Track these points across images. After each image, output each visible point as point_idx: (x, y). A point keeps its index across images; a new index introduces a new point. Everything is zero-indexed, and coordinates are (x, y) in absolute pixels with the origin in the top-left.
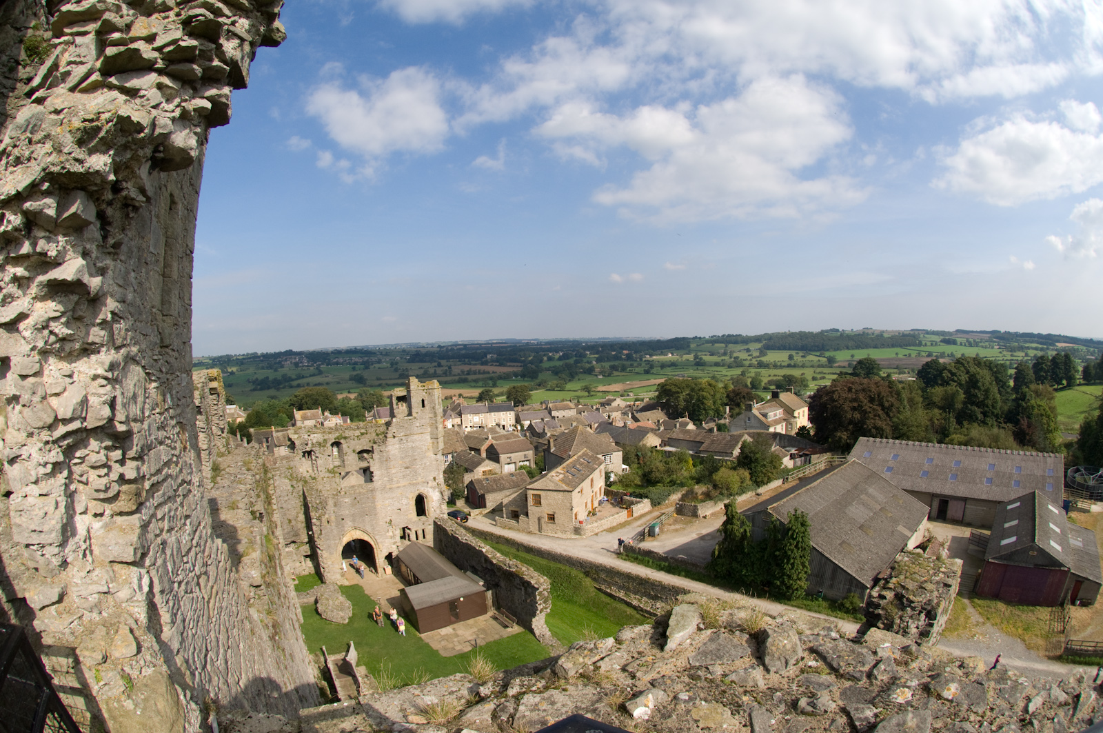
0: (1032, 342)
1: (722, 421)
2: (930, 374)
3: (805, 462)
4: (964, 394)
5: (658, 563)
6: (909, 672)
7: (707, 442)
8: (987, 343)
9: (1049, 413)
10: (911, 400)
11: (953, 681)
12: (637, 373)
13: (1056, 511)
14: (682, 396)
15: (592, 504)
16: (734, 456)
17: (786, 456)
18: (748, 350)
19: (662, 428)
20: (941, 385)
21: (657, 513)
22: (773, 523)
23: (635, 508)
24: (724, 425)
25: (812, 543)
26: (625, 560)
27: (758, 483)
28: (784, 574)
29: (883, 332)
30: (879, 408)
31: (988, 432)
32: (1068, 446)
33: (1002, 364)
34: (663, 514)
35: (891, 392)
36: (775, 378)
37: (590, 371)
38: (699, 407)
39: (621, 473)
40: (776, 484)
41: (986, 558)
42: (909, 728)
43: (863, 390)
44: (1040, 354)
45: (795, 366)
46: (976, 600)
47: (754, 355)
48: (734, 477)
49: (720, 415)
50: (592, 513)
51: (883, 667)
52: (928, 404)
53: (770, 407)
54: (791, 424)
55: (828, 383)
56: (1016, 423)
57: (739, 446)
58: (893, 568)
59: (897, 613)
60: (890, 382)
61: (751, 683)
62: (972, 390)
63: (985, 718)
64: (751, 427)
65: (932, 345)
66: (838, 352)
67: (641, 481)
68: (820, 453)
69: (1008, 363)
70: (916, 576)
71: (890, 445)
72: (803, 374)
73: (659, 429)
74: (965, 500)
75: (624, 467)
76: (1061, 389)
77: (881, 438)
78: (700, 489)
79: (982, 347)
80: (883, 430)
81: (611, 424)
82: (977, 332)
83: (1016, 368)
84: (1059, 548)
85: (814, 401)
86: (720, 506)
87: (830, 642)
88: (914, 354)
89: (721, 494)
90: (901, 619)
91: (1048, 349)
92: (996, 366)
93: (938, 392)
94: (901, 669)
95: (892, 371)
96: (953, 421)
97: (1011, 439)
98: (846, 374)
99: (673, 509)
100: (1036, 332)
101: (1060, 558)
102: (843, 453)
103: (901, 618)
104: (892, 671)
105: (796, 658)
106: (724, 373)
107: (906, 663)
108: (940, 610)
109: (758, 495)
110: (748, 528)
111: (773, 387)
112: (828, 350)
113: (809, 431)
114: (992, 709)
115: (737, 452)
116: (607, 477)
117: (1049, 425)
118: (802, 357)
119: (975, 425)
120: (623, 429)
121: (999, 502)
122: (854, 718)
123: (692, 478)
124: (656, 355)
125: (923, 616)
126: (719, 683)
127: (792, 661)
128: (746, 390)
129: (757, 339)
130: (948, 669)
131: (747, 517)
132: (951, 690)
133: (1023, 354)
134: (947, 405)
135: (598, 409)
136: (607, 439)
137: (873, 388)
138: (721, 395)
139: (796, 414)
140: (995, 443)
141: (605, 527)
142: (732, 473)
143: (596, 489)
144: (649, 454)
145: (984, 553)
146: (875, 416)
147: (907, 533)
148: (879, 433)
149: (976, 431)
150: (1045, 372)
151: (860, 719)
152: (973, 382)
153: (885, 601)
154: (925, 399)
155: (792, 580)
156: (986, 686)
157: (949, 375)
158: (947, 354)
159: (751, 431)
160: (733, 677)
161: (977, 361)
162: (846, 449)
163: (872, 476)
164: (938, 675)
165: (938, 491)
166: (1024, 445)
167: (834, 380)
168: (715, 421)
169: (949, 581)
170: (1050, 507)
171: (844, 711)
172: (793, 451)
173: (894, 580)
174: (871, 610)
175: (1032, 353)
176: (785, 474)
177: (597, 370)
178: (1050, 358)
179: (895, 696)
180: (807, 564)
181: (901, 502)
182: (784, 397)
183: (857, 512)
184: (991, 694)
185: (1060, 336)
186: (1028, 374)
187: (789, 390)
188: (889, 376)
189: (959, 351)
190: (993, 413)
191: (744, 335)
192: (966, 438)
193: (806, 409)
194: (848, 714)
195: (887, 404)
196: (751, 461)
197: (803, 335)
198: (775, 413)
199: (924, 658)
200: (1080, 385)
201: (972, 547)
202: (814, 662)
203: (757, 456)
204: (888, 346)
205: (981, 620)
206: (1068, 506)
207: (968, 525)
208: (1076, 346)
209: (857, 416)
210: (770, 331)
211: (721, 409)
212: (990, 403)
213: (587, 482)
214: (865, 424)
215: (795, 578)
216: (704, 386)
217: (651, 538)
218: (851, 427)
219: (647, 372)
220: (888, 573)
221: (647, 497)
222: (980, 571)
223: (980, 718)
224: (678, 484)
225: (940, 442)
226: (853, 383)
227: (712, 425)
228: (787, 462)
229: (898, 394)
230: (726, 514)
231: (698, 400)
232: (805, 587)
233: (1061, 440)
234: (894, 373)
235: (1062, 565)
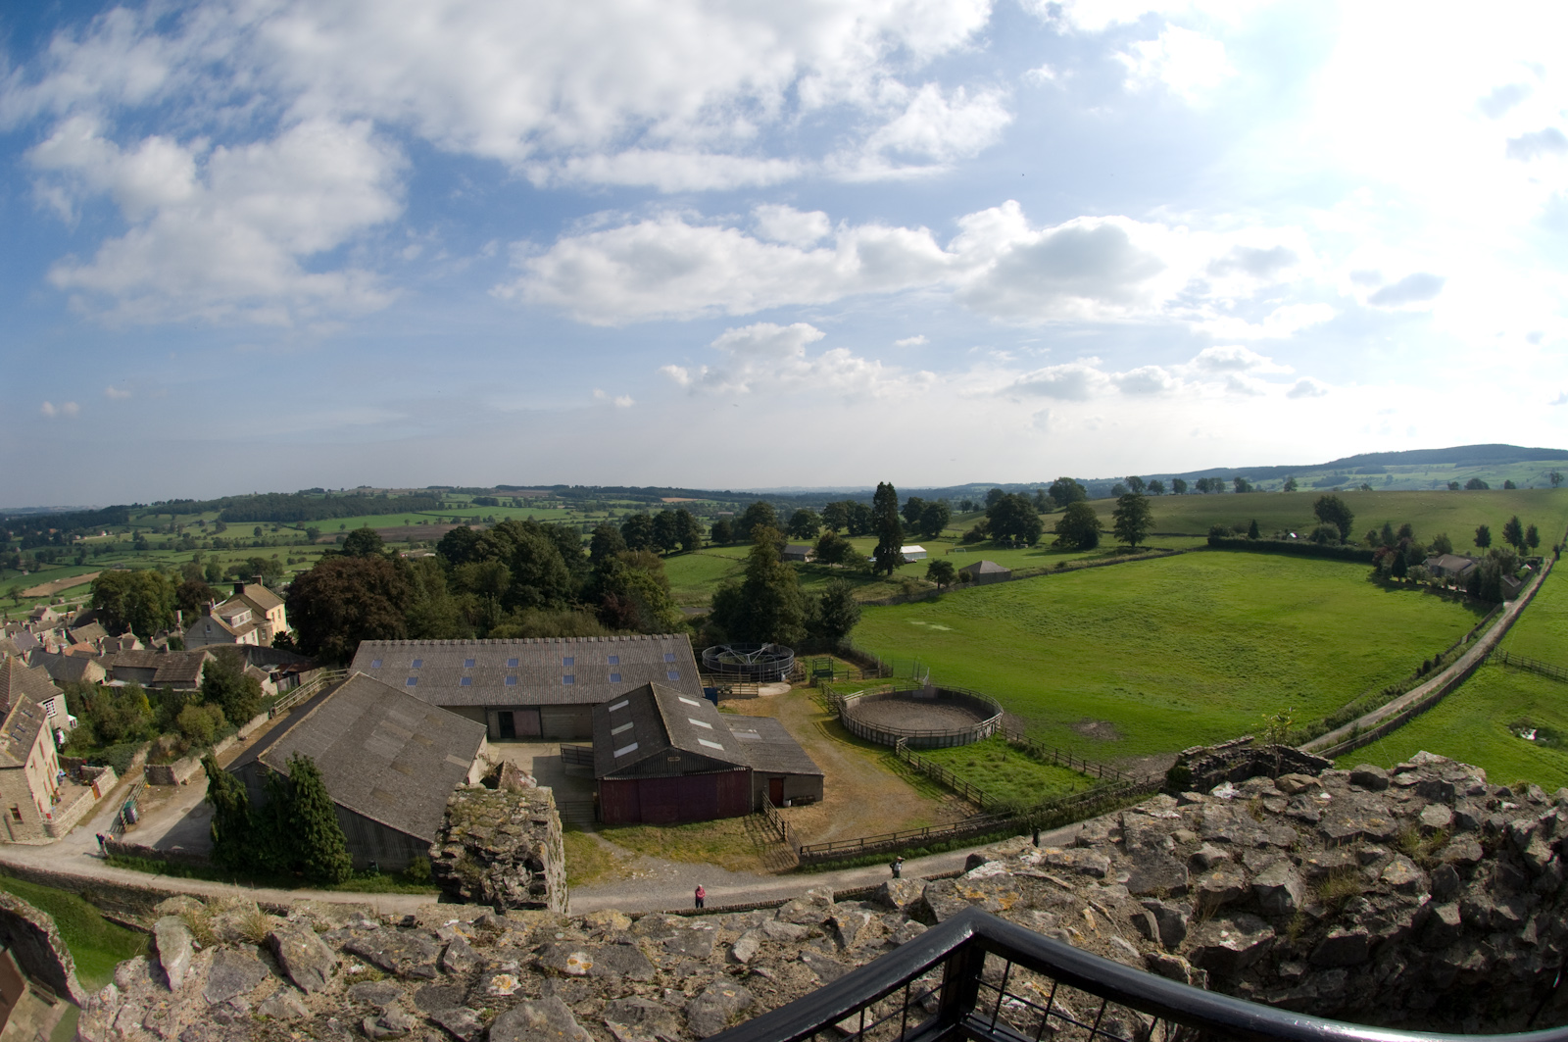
0: (622, 498)
1: (175, 634)
2: (457, 547)
3: (293, 683)
4: (511, 570)
5: (154, 863)
6: (500, 951)
7: (161, 667)
8: (546, 502)
9: (654, 584)
10: (429, 584)
11: (573, 950)
12: (68, 565)
13: (697, 704)
14: (122, 599)
15: (51, 784)
16: (198, 685)
17: (265, 678)
18: (201, 523)
19: (104, 652)
20: (473, 560)
21: (126, 787)
22: (271, 777)
23: (100, 781)
24: (178, 639)
25: (333, 799)
26: (115, 866)
27: (239, 723)
28: (313, 848)
29: (387, 491)
30: (384, 598)
31: (555, 617)
32: (695, 623)
33: (570, 529)
34: (134, 786)
35: (399, 575)
36: (237, 564)
37: (14, 564)
38: (144, 615)
39: (69, 729)
40: (261, 720)
41: (597, 776)
42: (540, 1025)
43: (359, 574)
44: (633, 512)
45: (263, 545)
46: (607, 831)
47: (209, 531)
48: (203, 717)
49: (172, 627)
50: (56, 799)
51: (455, 954)
52: (457, 588)
53: (233, 607)
54: (264, 631)
55: (308, 567)
56: (600, 601)
57: (202, 670)
58: (448, 815)
59: (481, 873)
60: (396, 561)
61: (291, 1014)
62: (523, 565)
63: (664, 984)
64: (213, 640)
65: (459, 507)
66: (322, 521)
67: (95, 738)
68: (310, 669)
69: (581, 526)
70: (487, 819)
71: (407, 648)
72: (275, 556)
73: (100, 654)
74: (538, 708)
75: (71, 718)
76: (673, 555)
77: (393, 639)
78: (167, 741)
79: (538, 507)
80: (393, 628)
81: (44, 649)
82: (530, 488)
83: (593, 532)
84: (719, 747)
85: (292, 594)
86: (198, 765)
87: (366, 935)
88: (432, 521)
89: (195, 744)
90: (492, 880)
91: (648, 505)
92: (561, 531)
93: (470, 570)
94: (485, 952)
95: (400, 545)
96: (497, 607)
97: (595, 623)
98: (334, 552)
99: (142, 777)
100: (627, 485)
101: (727, 757)
102: (342, 666)
103: (489, 877)
104: (472, 956)
105: (329, 966)
106: (172, 559)
107: (490, 941)
108: (544, 856)
109: (241, 739)
110: (242, 789)
111: (236, 578)
112: (308, 520)
113: (290, 639)
114: (667, 971)
115: (200, 679)
116: (57, 738)
117: (656, 600)
118: (274, 530)
119: (533, 609)
120: (58, 658)
121: (594, 704)
122: (452, 1029)
123: (154, 725)
124: (88, 534)
125: (522, 869)
126: (255, 1021)
127: (328, 972)
128: (200, 584)
129: (213, 506)
130: (560, 936)
131: (236, 773)
132: (579, 962)
133: (607, 514)
134: (486, 586)
135: (27, 627)
136: (44, 676)
137: (373, 571)
138: (169, 593)
139: (269, 616)
140: (568, 630)
141: (77, 818)
142: (200, 711)
143: (49, 759)
144: (95, 694)
145: (593, 771)
146: (379, 609)
147: (465, 764)
148: (389, 633)
149: (534, 617)
150: (643, 535)
151: (460, 1029)
152: (523, 554)
153: (454, 859)
154: (450, 581)
155: (327, 854)
156: (637, 944)
157: (486, 547)
158: (481, 520)
159: (214, 645)
160: (265, 1009)
161: (530, 526)
162: (345, 659)
163: (389, 694)
164: (546, 947)
165: (493, 702)
166: (617, 629)
167: (317, 563)
168: (165, 634)
169: (541, 817)
170: (681, 699)
171: (430, 1022)
172: (274, 670)
173: (455, 830)
174: (441, 875)
175: (620, 512)
176: (269, 703)
177: (22, 561)
178: (652, 517)
179: (494, 988)
180: (337, 828)
181: (440, 723)
182: (250, 591)
183: (381, 745)
184: (652, 954)
185: (670, 488)
186: (614, 540)
187: (257, 581)
188: (395, 552)
189: (500, 515)
190: (559, 592)
191: (196, 500)
192: (521, 628)
193: (282, 607)
194: (440, 1026)
195: (394, 592)
196: (221, 692)
197: (273, 499)
198: (242, 617)
199: (514, 929)
200: (707, 547)
201: (569, 766)
202: (357, 966)
203: (227, 682)
204: (394, 511)
205: (629, 854)
206: (716, 695)
207: (553, 739)
208: (698, 501)
209: (354, 611)
210: (230, 494)
211: (172, 615)
212: (553, 579)
213: (35, 751)
214: (367, 622)
215: (330, 851)
216: (147, 581)
217: (132, 827)
218: (347, 628)
219: (78, 563)
220: (443, 822)
221: (107, 763)
222: (595, 794)
223: (655, 987)
224: (139, 737)
225: (481, 637)
226: (343, 565)
227: (163, 640)
228: (269, 687)
229: (410, 576)
230: (208, 774)
231: (143, 603)
232: (350, 862)
233: (681, 617)
234: (404, 548)
235: (731, 765)
